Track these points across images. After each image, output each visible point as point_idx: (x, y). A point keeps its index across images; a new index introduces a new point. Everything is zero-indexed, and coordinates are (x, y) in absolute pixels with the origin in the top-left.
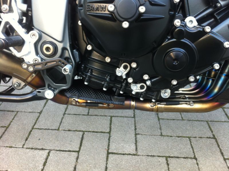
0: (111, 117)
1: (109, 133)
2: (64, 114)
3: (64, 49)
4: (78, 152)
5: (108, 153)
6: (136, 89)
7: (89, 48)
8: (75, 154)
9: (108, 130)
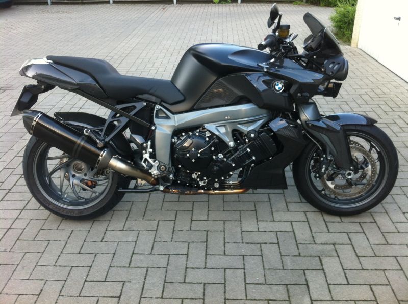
0: (193, 202)
1: (192, 211)
2: (163, 201)
3: (169, 168)
4: (175, 220)
5: (192, 220)
6: (201, 183)
7: (180, 166)
8: (174, 222)
9: (191, 209)
